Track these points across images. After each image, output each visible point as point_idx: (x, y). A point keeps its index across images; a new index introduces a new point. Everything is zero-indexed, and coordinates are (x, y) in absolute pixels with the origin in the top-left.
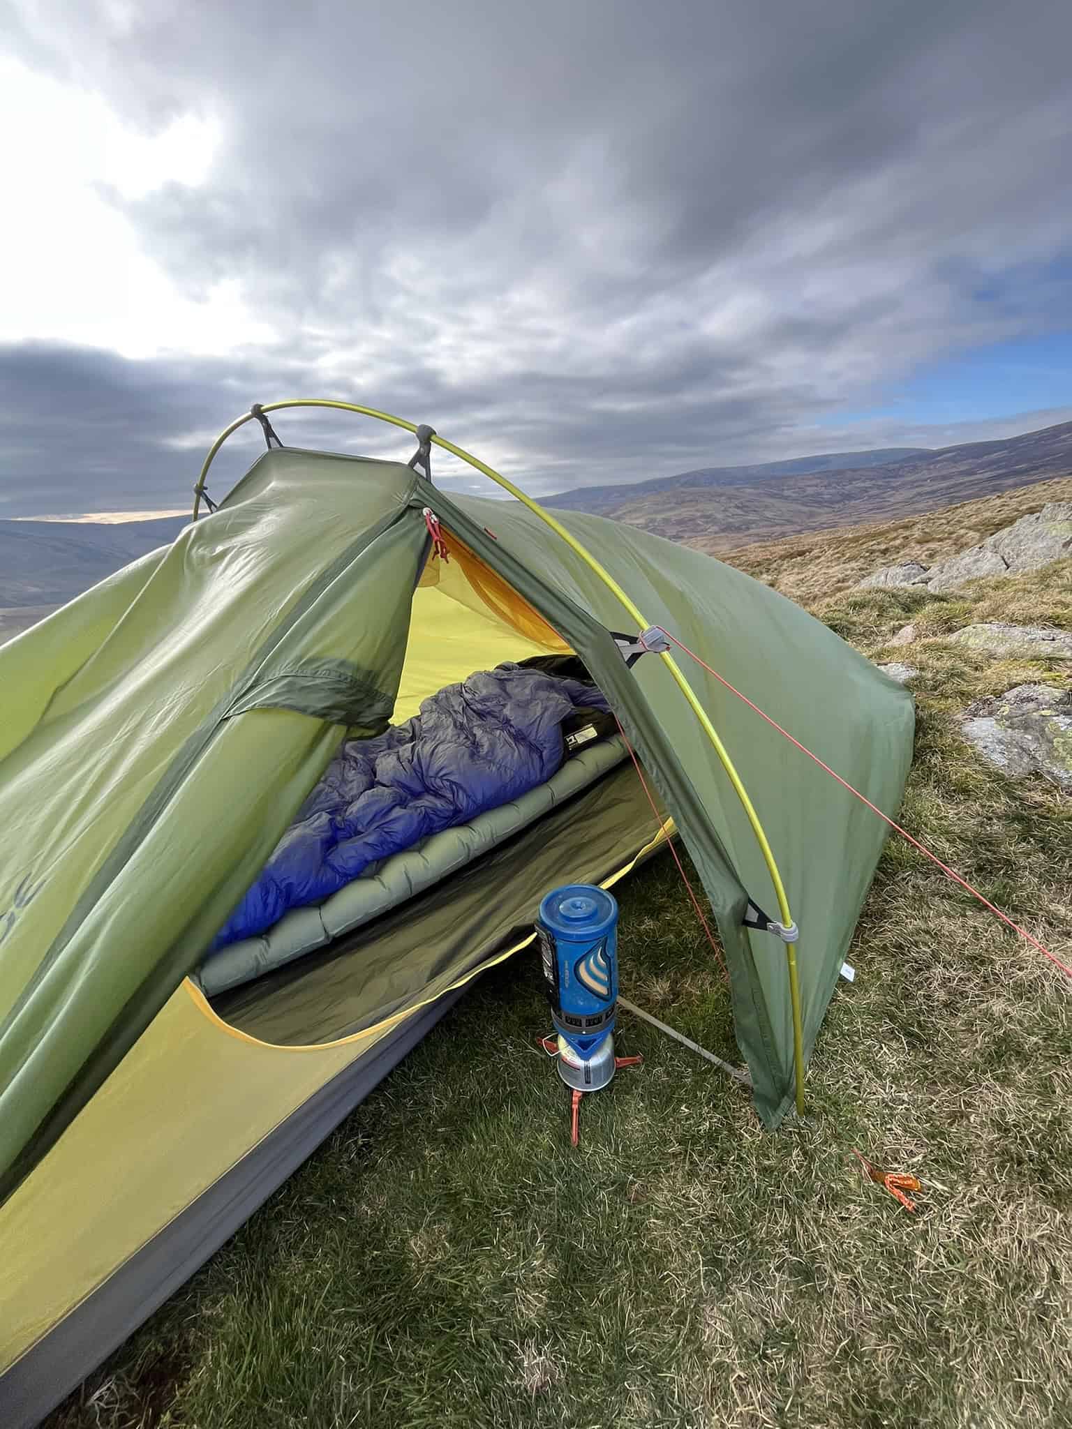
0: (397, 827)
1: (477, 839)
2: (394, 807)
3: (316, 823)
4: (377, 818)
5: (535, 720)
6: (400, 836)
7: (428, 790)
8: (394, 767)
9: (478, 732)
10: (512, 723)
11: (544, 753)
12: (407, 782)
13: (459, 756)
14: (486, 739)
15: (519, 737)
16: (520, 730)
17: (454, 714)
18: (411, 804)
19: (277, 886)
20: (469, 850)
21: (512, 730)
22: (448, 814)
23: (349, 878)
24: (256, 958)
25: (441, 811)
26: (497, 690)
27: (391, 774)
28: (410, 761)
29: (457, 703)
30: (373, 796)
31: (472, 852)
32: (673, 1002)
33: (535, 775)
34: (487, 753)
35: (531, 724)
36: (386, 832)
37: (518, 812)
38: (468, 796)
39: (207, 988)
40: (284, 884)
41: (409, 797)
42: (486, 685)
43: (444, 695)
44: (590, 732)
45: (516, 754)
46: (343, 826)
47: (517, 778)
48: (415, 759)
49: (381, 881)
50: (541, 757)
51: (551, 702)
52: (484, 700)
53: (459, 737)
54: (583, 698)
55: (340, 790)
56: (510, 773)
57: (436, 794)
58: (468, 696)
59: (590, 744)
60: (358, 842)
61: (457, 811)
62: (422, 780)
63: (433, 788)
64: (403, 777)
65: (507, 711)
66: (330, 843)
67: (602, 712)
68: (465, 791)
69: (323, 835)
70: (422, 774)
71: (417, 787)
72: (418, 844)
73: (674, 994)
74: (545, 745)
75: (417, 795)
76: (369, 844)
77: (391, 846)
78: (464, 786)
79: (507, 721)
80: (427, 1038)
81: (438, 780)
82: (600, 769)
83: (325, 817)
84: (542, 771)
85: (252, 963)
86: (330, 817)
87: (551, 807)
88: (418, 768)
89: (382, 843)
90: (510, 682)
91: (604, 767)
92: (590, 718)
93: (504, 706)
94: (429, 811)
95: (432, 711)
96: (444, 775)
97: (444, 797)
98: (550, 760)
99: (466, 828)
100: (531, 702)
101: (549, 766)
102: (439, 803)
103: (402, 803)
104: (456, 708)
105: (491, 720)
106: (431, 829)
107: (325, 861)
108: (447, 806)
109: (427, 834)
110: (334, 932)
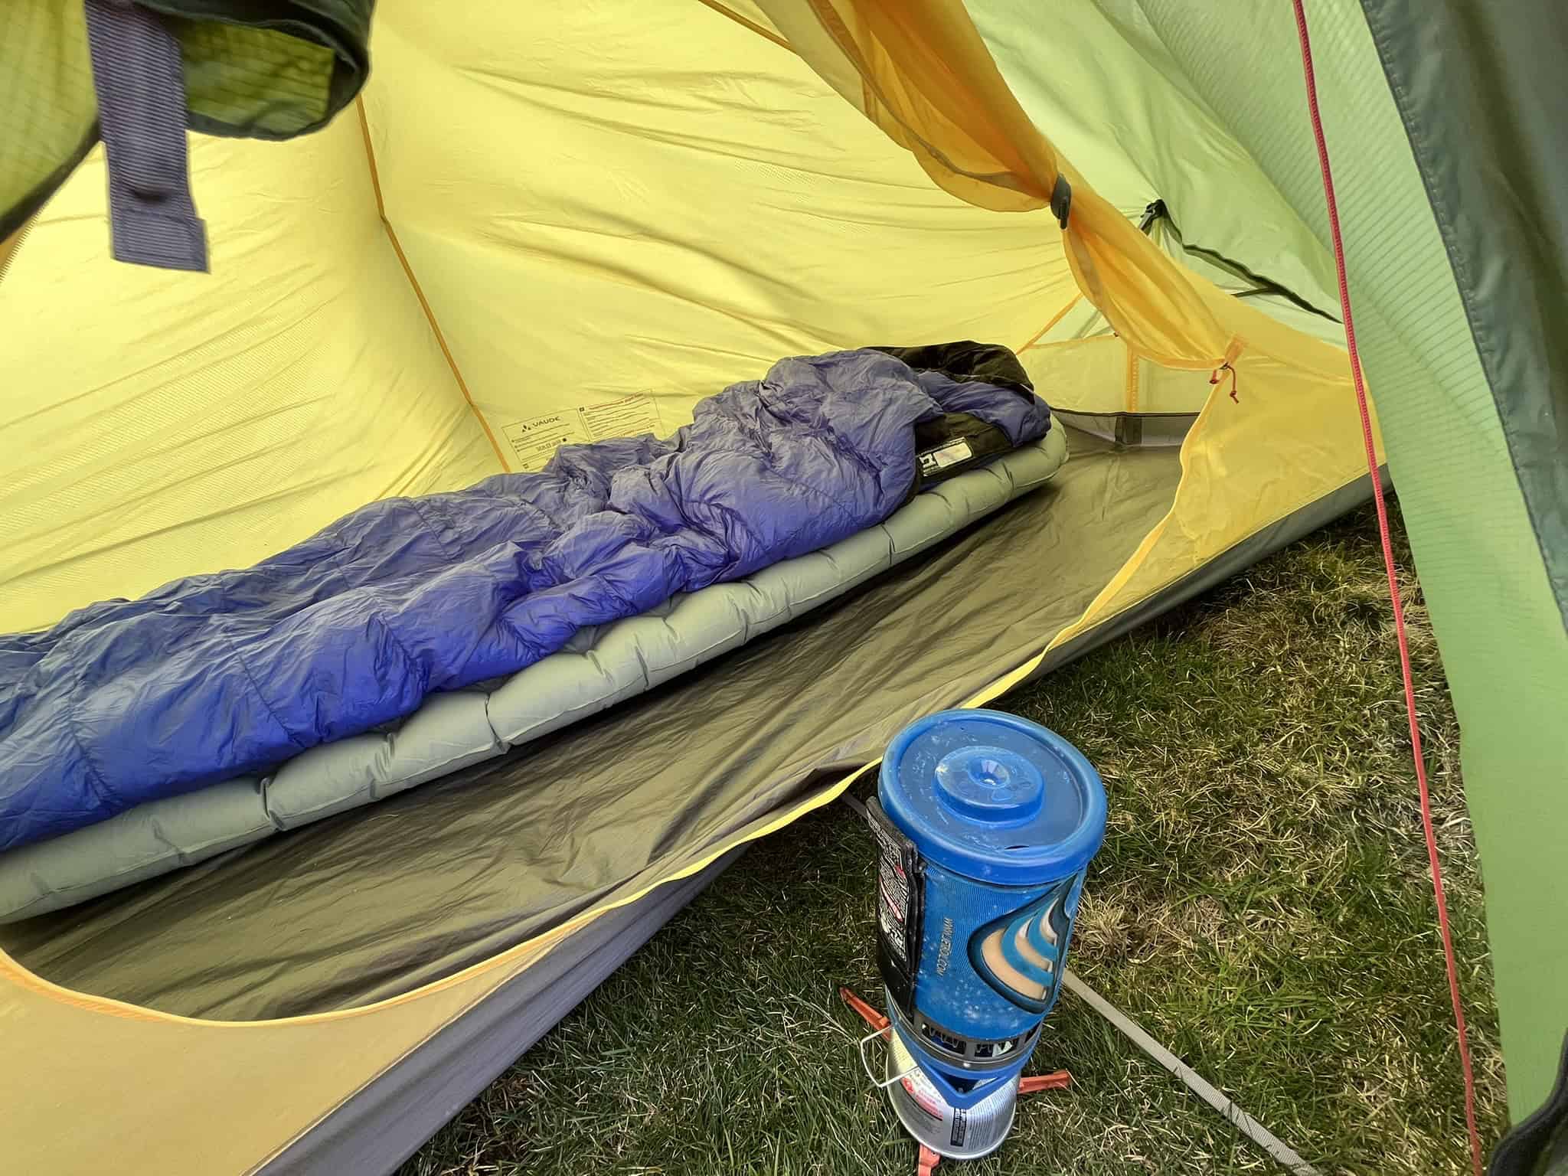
0: (629, 574)
1: (761, 603)
2: (628, 542)
3: (493, 558)
4: (599, 558)
5: (871, 420)
6: (631, 590)
7: (687, 522)
8: (637, 484)
9: (775, 440)
10: (831, 424)
11: (882, 474)
12: (655, 508)
13: (740, 468)
14: (787, 448)
15: (843, 447)
16: (844, 435)
17: (741, 418)
18: (657, 542)
19: (405, 651)
20: (747, 623)
21: (832, 438)
22: (715, 560)
23: (543, 651)
24: (368, 771)
25: (702, 554)
26: (812, 380)
27: (632, 494)
28: (664, 477)
29: (748, 404)
30: (594, 522)
31: (750, 627)
32: (1131, 953)
33: (867, 507)
34: (788, 467)
35: (863, 426)
36: (609, 582)
37: (833, 567)
38: (750, 533)
39: (279, 815)
40: (418, 650)
41: (657, 532)
42: (795, 373)
43: (731, 393)
44: (959, 451)
45: (835, 471)
46: (540, 567)
47: (835, 509)
48: (671, 475)
49: (595, 661)
50: (877, 478)
51: (898, 393)
52: (788, 396)
53: (744, 445)
54: (950, 399)
55: (555, 518)
56: (822, 502)
57: (702, 531)
58: (764, 393)
59: (959, 469)
60: (560, 592)
61: (730, 558)
62: (679, 504)
63: (695, 520)
64: (648, 499)
65: (825, 409)
66: (514, 591)
67: (981, 420)
68: (744, 525)
69: (499, 576)
70: (681, 500)
71: (672, 517)
72: (666, 607)
73: (1131, 935)
74: (885, 460)
75: (669, 530)
76: (576, 598)
77: (617, 605)
78: (744, 515)
79: (825, 426)
80: (631, 963)
81: (704, 507)
82: (973, 511)
83: (511, 549)
84: (877, 501)
85: (361, 779)
86: (519, 549)
87: (886, 565)
88: (674, 488)
89: (601, 599)
90: (834, 368)
91: (980, 508)
92: (959, 429)
93: (819, 401)
94: (684, 552)
95: (708, 413)
96: (714, 497)
97: (711, 534)
98: (891, 486)
99: (745, 585)
100: (866, 393)
101: (892, 494)
102: (701, 543)
103: (643, 539)
104: (746, 410)
105: (798, 426)
106: (688, 582)
107: (498, 618)
108: (713, 548)
109: (679, 591)
110: (509, 737)
